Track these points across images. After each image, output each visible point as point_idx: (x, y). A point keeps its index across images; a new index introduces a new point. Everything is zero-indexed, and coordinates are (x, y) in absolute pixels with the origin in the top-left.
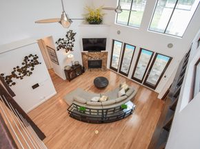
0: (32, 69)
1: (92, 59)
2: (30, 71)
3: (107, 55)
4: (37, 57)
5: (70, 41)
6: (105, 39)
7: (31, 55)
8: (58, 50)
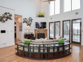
0: (6, 20)
1: (40, 33)
2: (5, 20)
3: (47, 31)
4: (11, 16)
5: (30, 21)
6: (46, 23)
7: (9, 13)
8: (24, 22)
